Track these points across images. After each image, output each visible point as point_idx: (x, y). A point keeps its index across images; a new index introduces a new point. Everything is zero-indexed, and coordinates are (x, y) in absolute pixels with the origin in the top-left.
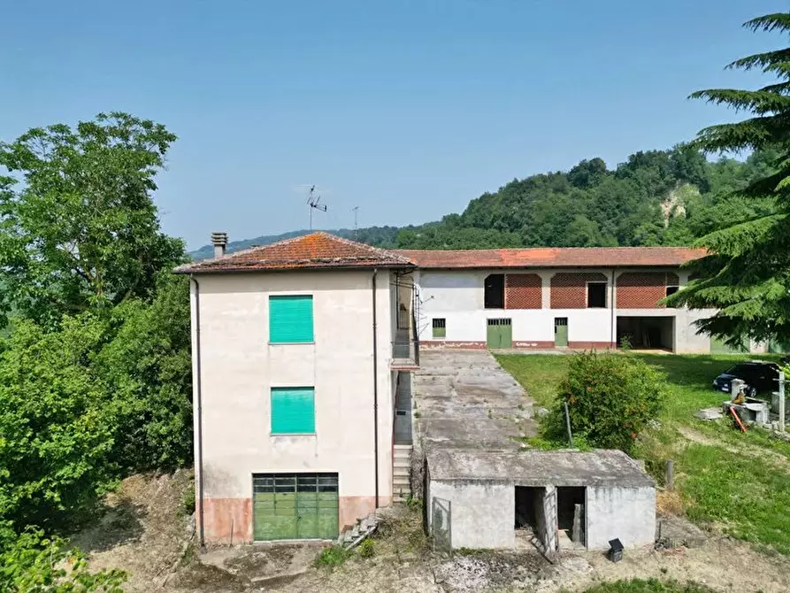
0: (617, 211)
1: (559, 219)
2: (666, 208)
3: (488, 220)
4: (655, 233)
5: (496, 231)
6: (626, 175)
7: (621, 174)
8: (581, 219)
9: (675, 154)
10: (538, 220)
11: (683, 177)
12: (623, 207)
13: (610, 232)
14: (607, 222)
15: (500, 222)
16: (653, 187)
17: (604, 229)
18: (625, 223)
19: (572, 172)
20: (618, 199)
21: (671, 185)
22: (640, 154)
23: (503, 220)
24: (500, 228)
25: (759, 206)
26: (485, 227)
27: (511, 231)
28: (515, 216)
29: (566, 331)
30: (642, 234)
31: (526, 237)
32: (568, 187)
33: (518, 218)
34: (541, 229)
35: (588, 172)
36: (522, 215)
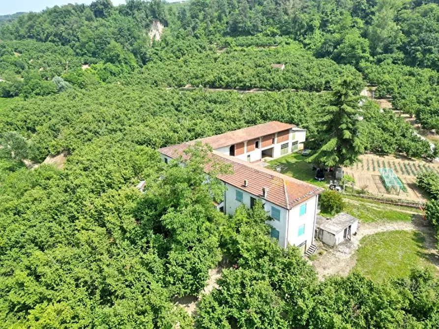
0: (129, 37)
1: (98, 40)
2: (151, 35)
3: (43, 37)
4: (157, 54)
5: (51, 43)
6: (127, 14)
7: (123, 11)
8: (113, 42)
9: (151, 4)
10: (84, 40)
11: (156, 18)
12: (132, 35)
13: (129, 50)
14: (126, 44)
15: (52, 37)
16: (144, 23)
17: (125, 49)
18: (136, 45)
19: (92, 5)
20: (128, 30)
21: (151, 22)
23: (55, 36)
24: (53, 41)
26: (41, 40)
27: (63, 44)
28: (63, 34)
29: (250, 159)
30: (150, 55)
31: (78, 50)
32: (94, 17)
33: (66, 36)
34: (87, 45)
35: (103, 7)
36: (69, 34)
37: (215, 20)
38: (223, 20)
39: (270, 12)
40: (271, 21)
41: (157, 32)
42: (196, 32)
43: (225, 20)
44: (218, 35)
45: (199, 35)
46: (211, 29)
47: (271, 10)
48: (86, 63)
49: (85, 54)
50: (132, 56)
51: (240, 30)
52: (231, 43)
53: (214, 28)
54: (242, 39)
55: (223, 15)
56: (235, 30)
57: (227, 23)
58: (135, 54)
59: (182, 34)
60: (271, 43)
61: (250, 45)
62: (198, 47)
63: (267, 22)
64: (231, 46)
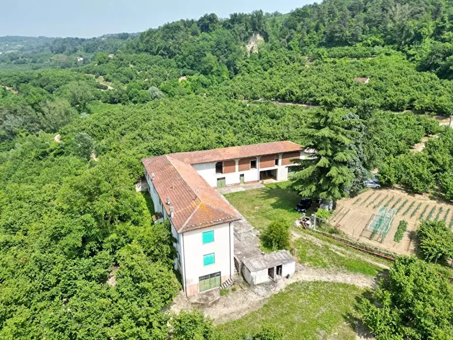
0: (226, 50)
1: (197, 54)
2: (249, 47)
3: (155, 50)
4: (246, 66)
5: (160, 56)
6: (229, 27)
7: (227, 25)
8: (209, 55)
9: (253, 17)
10: (185, 53)
11: (256, 30)
12: (229, 48)
13: (223, 62)
14: (222, 57)
15: (162, 51)
16: (243, 36)
17: (220, 61)
18: (230, 57)
19: (200, 21)
20: (226, 43)
21: (251, 34)
22: (235, 15)
23: (164, 50)
24: (162, 55)
26: (153, 54)
27: (170, 57)
28: (171, 48)
29: (244, 178)
30: (240, 67)
31: (180, 63)
32: (199, 31)
33: (173, 50)
34: (187, 58)
35: (209, 21)
36: (175, 48)
37: (312, 30)
38: (320, 30)
39: (374, 19)
40: (374, 29)
41: (255, 44)
42: (290, 43)
43: (323, 30)
44: (313, 46)
45: (292, 46)
46: (306, 39)
47: (375, 17)
48: (184, 75)
49: (185, 66)
50: (226, 68)
51: (337, 39)
52: (323, 54)
53: (310, 38)
54: (336, 50)
55: (321, 25)
56: (331, 41)
57: (325, 33)
58: (229, 67)
59: (276, 45)
60: (368, 54)
61: (342, 57)
62: (287, 59)
63: (370, 30)
64: (321, 58)
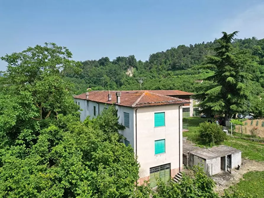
0: (115, 74)
1: (98, 76)
2: (127, 74)
3: (72, 75)
4: (127, 81)
6: (116, 63)
7: (114, 63)
8: (105, 76)
9: (129, 58)
10: (91, 76)
11: (131, 65)
12: (117, 73)
13: (113, 80)
14: (112, 77)
15: (76, 75)
16: (124, 68)
17: (112, 80)
18: (117, 78)
19: (99, 61)
20: (115, 70)
21: (128, 67)
22: (119, 57)
23: (78, 75)
24: (77, 77)
25: (153, 75)
26: (71, 77)
27: (81, 79)
28: (82, 74)
30: (124, 82)
31: (87, 81)
32: (99, 65)
33: (83, 74)
34: (92, 78)
35: (104, 61)
36: (84, 74)
37: (162, 63)
38: (167, 63)
39: (196, 57)
40: (197, 62)
41: (130, 72)
42: (151, 70)
44: (164, 71)
45: (152, 71)
46: (160, 67)
47: (197, 56)
48: (90, 87)
49: (90, 83)
50: (115, 83)
51: (177, 67)
52: (171, 74)
53: (162, 67)
54: (177, 72)
55: (167, 60)
56: (174, 68)
57: (170, 64)
58: (117, 83)
59: (143, 71)
60: (197, 72)
61: (182, 74)
62: (151, 77)
63: (194, 62)
64: (170, 76)
